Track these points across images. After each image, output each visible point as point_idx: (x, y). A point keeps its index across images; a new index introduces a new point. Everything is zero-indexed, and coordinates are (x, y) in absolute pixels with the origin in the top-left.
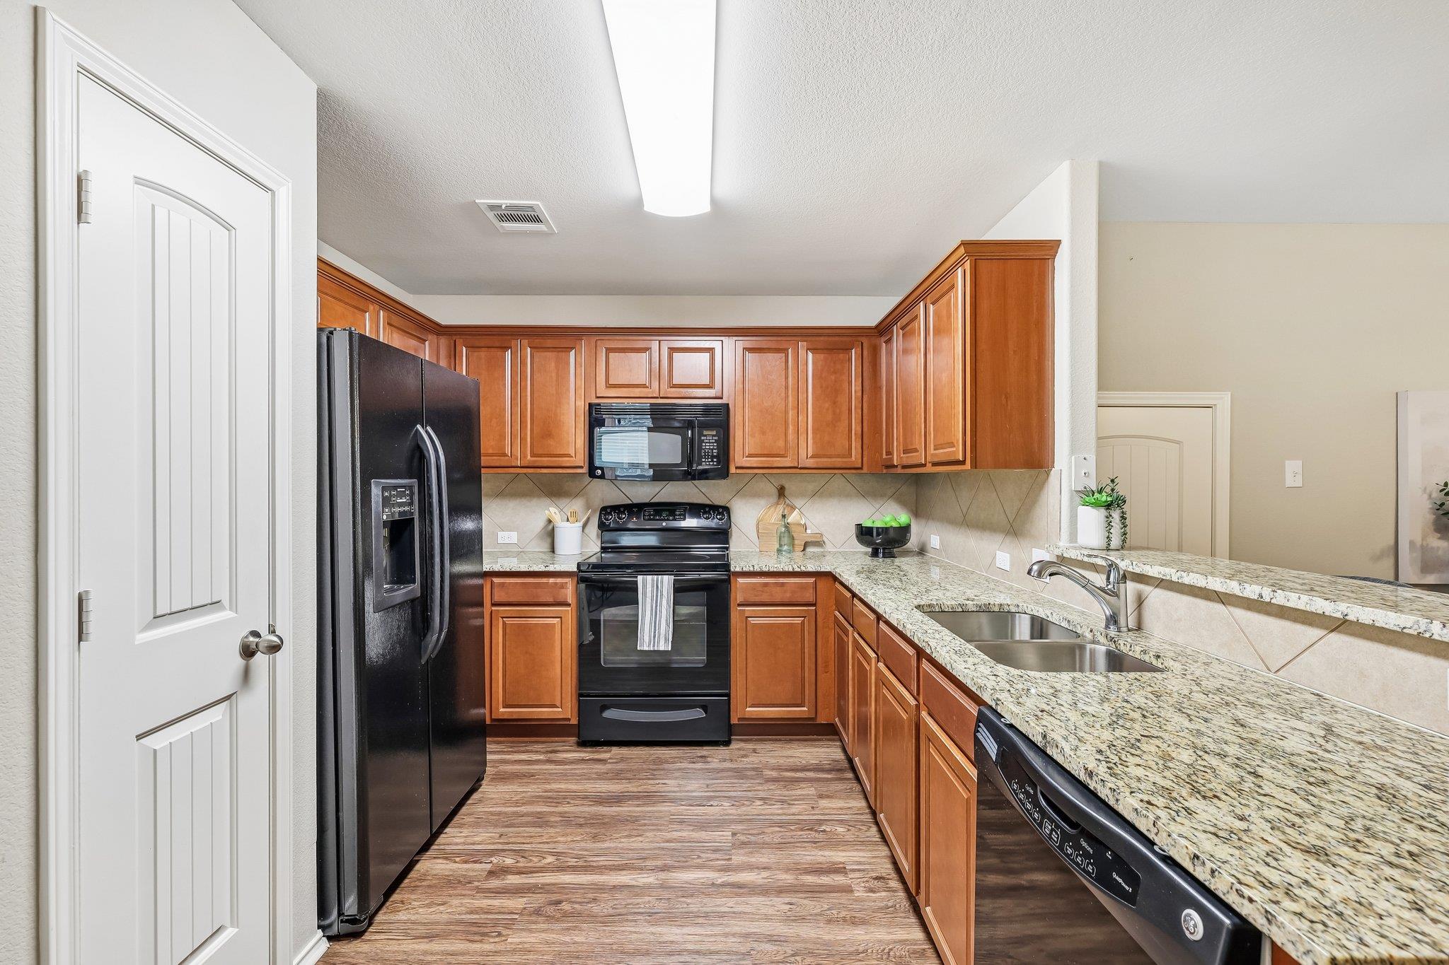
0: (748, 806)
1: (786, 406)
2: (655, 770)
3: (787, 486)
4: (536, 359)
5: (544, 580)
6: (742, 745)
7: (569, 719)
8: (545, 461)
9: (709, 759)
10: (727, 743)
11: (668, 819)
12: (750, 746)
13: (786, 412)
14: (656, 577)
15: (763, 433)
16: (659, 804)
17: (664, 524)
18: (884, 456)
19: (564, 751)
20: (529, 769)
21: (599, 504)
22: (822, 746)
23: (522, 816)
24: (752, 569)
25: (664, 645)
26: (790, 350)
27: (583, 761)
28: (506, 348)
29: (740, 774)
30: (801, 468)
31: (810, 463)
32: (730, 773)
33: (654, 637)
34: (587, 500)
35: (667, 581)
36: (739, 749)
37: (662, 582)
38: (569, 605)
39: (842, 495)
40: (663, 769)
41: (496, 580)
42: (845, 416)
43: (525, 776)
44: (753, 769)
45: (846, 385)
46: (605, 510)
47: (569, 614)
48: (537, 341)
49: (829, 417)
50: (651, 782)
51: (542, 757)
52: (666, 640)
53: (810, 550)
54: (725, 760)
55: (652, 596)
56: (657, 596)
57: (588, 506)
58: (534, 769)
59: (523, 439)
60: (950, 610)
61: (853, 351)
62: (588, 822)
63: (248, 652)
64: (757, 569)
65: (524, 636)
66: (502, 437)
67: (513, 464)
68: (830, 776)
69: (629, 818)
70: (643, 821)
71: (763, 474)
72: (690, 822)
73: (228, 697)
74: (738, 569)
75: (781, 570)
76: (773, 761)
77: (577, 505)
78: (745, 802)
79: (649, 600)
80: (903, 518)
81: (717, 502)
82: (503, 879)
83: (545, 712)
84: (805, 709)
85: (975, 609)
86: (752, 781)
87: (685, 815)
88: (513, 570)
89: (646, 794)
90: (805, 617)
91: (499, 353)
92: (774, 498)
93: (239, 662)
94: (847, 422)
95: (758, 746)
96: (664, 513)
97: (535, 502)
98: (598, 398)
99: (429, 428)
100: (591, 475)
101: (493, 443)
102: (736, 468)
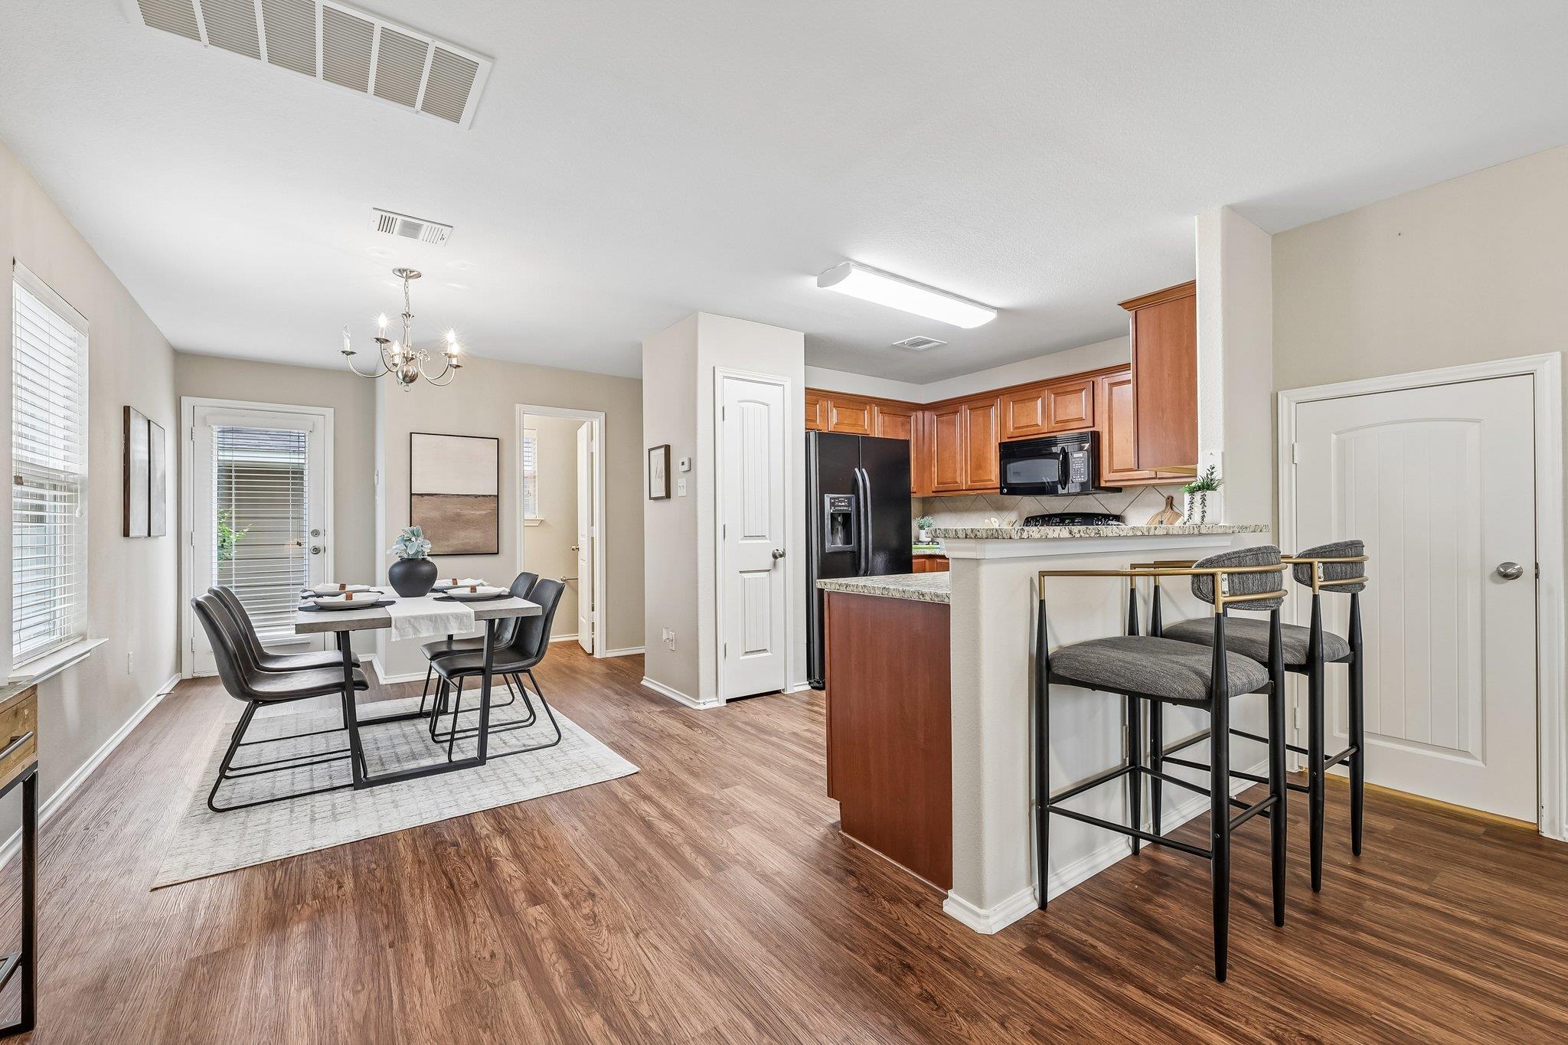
3: (1173, 495)
4: (972, 417)
8: (978, 485)
28: (956, 412)
34: (1019, 512)
46: (1028, 519)
48: (973, 405)
57: (1020, 516)
59: (966, 471)
63: (775, 557)
66: (955, 471)
67: (961, 488)
71: (1151, 487)
73: (769, 571)
77: (1013, 516)
81: (1114, 512)
91: (953, 417)
92: (1162, 507)
93: (772, 558)
96: (1067, 521)
97: (988, 514)
98: (1008, 438)
99: (863, 470)
100: (1002, 493)
101: (950, 475)
102: (1106, 481)
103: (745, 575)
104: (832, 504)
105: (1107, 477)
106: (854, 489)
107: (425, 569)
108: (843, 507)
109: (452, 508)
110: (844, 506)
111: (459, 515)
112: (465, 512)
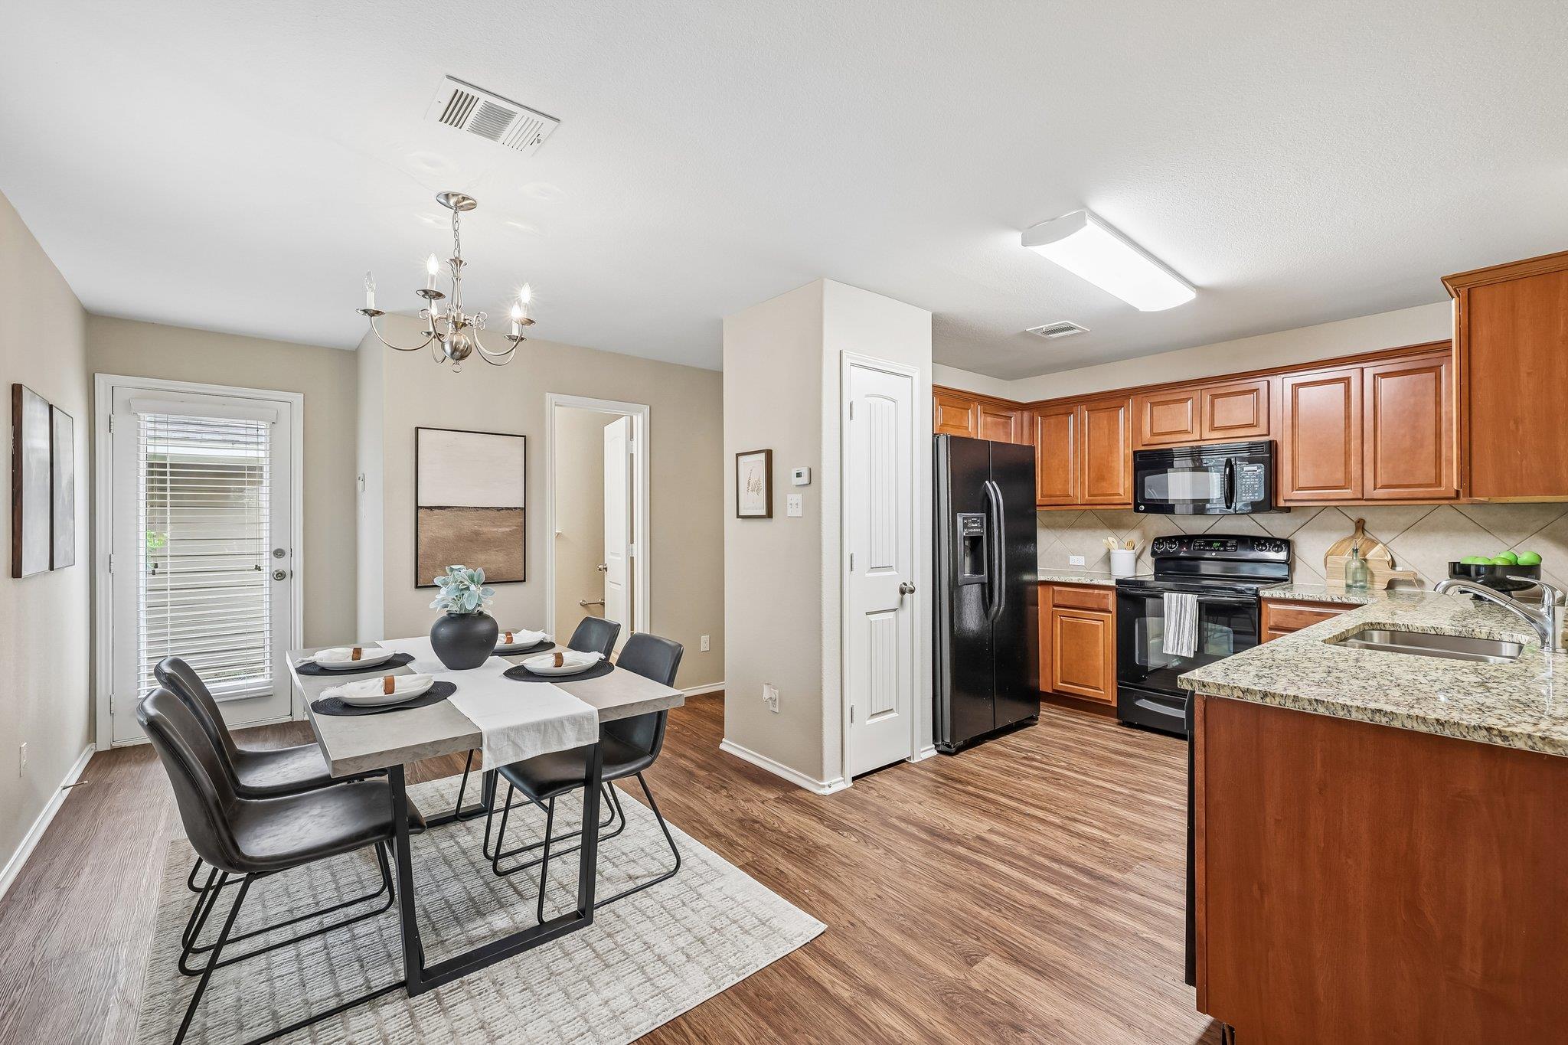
1: (1347, 436)
3: (1367, 519)
4: (1092, 420)
5: (1091, 591)
7: (1110, 702)
8: (1099, 499)
13: (1347, 443)
14: (1180, 595)
15: (1319, 466)
17: (1214, 554)
20: (1073, 725)
21: (1153, 536)
23: (1056, 743)
24: (1283, 596)
25: (1187, 652)
26: (1352, 379)
27: (1119, 733)
28: (1069, 414)
30: (1367, 500)
31: (1381, 493)
33: (1178, 644)
34: (1143, 530)
35: (1191, 600)
37: (1186, 600)
38: (1110, 612)
41: (1056, 588)
42: (1430, 441)
43: (1068, 727)
45: (1431, 405)
46: (1158, 541)
47: (1111, 619)
48: (1093, 405)
49: (1406, 444)
51: (1085, 722)
52: (1189, 648)
53: (1400, 589)
55: (1177, 611)
56: (1181, 611)
57: (1144, 536)
59: (1082, 483)
60: (1420, 632)
61: (1444, 368)
62: (1100, 758)
63: (903, 592)
65: (1074, 632)
66: (1067, 482)
67: (1075, 503)
71: (1336, 507)
73: (895, 610)
74: (1269, 596)
77: (1134, 536)
79: (1173, 614)
80: (1525, 556)
81: (1278, 535)
82: (1031, 762)
83: (1091, 692)
85: (1453, 634)
88: (1067, 581)
91: (1064, 418)
92: (1350, 532)
93: (899, 595)
96: (1215, 545)
97: (1099, 533)
98: (1143, 445)
99: (994, 482)
100: (1137, 510)
101: (1060, 487)
102: (1285, 501)
103: (873, 617)
104: (965, 526)
105: (1287, 493)
106: (986, 506)
107: (483, 627)
108: (975, 530)
109: (468, 524)
110: (975, 527)
111: (477, 533)
112: (485, 530)
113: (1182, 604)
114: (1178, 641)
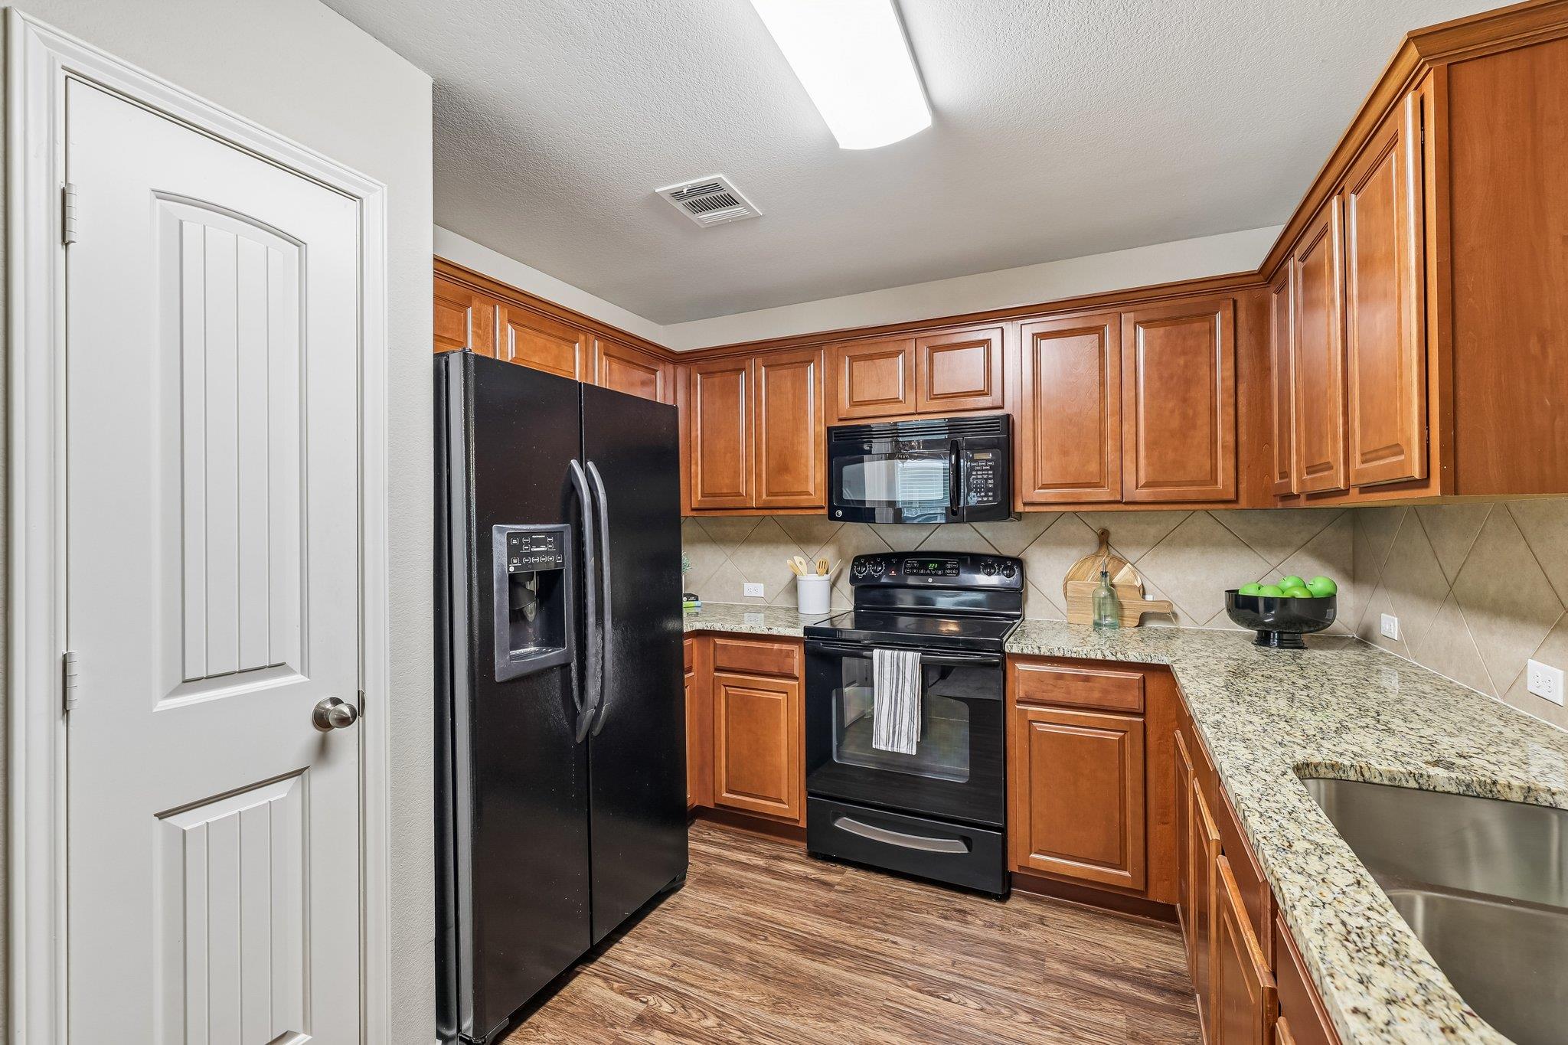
0: (1005, 1018)
1: (1102, 410)
2: (889, 916)
3: (1112, 530)
4: (771, 380)
5: (768, 645)
6: (1026, 905)
7: (798, 821)
8: (782, 500)
9: (969, 918)
10: (1004, 897)
11: (880, 1004)
12: (1036, 910)
13: (1102, 420)
14: (896, 652)
15: (1065, 453)
16: (875, 976)
17: (930, 580)
18: (1277, 481)
19: (790, 860)
20: (742, 876)
21: (852, 553)
22: (1157, 939)
23: (707, 944)
24: (1036, 652)
25: (907, 747)
26: (1107, 329)
27: (806, 879)
28: (739, 370)
29: (1009, 955)
30: (1127, 503)
31: (1143, 494)
32: (993, 951)
33: (894, 732)
34: (839, 548)
35: (911, 659)
36: (1018, 911)
37: (904, 660)
38: (796, 678)
39: (1207, 542)
40: (901, 919)
41: (719, 641)
42: (1204, 419)
43: (733, 885)
44: (1033, 953)
45: (1205, 369)
46: (859, 561)
47: (796, 689)
48: (773, 358)
49: (1175, 423)
50: (879, 935)
51: (761, 862)
52: (910, 740)
53: (1151, 624)
54: (991, 925)
55: (892, 679)
56: (898, 679)
57: (841, 554)
58: (746, 878)
59: (758, 476)
61: (1218, 316)
62: (778, 976)
63: (321, 721)
64: (1044, 651)
65: (746, 711)
66: (737, 473)
67: (748, 505)
68: (1159, 1000)
69: (829, 987)
70: (845, 998)
71: (1075, 513)
72: (911, 1020)
73: (299, 773)
74: (1015, 650)
75: (1084, 657)
76: (1066, 946)
77: (827, 554)
78: (1003, 1010)
79: (887, 683)
80: (1320, 583)
81: (1006, 552)
82: (648, 1034)
83: (770, 807)
84: (1127, 874)
86: (1024, 974)
87: (906, 1006)
88: (734, 630)
89: (865, 953)
90: (1125, 732)
91: (733, 377)
92: (1092, 548)
93: (313, 733)
94: (1206, 430)
95: (1051, 914)
96: (931, 566)
97: (782, 549)
98: (840, 420)
99: (590, 464)
100: (832, 517)
101: (727, 481)
102: (1025, 504)
104: (513, 552)
105: (1028, 491)
106: (569, 507)
108: (544, 556)
110: (547, 553)
113: (898, 669)
114: (894, 728)
